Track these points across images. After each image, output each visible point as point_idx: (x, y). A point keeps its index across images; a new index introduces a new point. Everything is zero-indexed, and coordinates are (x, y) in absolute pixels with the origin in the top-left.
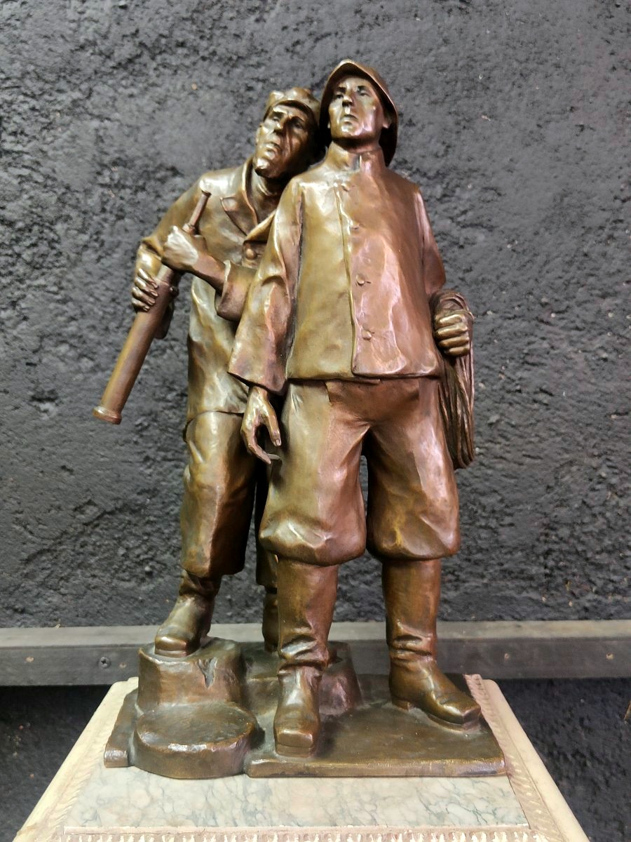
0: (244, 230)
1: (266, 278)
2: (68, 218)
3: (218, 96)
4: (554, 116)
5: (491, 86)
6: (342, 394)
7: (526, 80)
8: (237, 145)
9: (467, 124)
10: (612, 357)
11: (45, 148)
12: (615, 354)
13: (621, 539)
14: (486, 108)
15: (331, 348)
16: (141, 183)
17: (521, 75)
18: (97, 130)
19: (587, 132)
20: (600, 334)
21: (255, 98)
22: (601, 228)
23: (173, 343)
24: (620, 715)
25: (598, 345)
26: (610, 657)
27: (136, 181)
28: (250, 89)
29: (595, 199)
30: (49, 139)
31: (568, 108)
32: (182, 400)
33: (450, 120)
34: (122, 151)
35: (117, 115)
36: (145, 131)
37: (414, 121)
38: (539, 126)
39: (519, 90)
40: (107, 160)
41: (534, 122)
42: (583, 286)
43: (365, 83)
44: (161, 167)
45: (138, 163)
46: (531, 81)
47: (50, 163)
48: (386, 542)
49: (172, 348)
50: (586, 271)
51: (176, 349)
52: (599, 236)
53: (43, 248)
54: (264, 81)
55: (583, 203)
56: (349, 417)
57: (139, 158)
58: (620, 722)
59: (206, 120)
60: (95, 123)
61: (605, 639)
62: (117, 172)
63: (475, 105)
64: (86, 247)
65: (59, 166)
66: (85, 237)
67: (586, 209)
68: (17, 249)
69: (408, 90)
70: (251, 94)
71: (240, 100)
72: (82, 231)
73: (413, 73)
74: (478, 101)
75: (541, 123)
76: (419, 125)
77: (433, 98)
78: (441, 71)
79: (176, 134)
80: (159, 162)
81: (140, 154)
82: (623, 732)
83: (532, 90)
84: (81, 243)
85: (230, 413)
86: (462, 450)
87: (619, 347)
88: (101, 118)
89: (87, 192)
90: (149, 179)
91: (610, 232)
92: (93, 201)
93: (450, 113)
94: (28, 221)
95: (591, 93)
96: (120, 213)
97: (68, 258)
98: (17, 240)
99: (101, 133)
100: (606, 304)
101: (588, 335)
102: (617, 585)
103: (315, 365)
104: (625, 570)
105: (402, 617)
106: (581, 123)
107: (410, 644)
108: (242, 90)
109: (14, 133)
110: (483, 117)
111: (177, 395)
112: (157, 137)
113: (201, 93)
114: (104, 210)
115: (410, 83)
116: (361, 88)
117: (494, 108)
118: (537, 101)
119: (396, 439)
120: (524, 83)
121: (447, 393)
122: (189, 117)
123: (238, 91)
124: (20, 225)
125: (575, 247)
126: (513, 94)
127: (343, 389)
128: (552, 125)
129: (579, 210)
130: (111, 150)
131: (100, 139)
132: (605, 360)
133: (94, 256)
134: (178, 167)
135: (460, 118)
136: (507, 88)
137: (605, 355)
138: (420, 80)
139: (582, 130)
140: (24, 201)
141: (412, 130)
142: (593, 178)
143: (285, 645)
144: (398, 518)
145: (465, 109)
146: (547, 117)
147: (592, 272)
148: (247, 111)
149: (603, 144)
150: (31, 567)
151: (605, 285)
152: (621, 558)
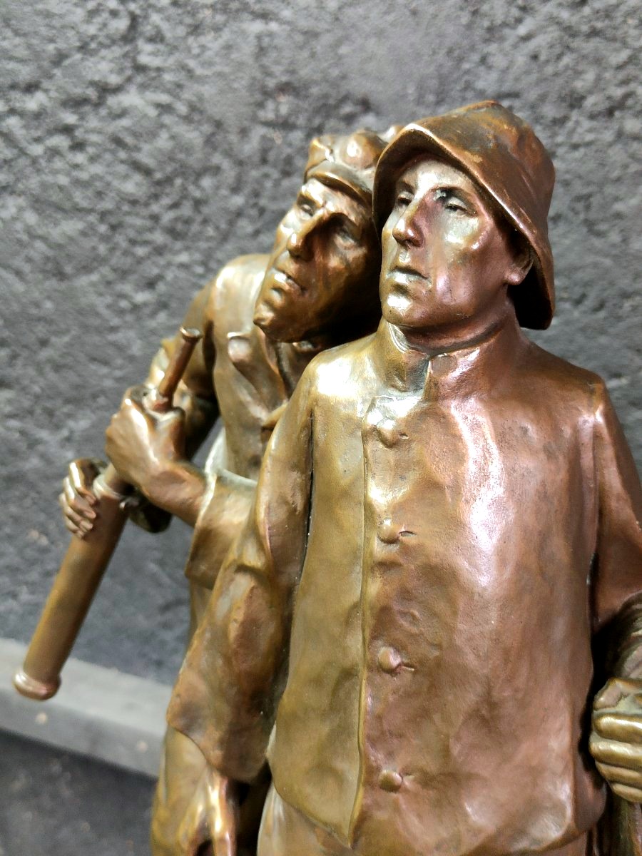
1: (240, 562)
2: (217, 170)
8: (466, 66)
11: (192, 64)
16: (317, 122)
18: (259, 37)
27: (309, 120)
30: (196, 51)
34: (293, 72)
35: (287, 13)
36: (326, 39)
40: (271, 83)
44: (345, 99)
45: (315, 90)
47: (196, 87)
53: (186, 210)
57: (316, 83)
59: (418, 24)
60: (257, 27)
62: (285, 104)
64: (239, 214)
65: (207, 90)
66: (238, 200)
68: (155, 208)
72: (235, 190)
79: (372, 44)
80: (343, 92)
81: (317, 77)
84: (233, 209)
88: (265, 16)
89: (244, 132)
90: (328, 116)
92: (250, 147)
94: (169, 169)
96: (287, 168)
97: (217, 228)
98: (156, 197)
99: (266, 41)
109: (151, 40)
112: (343, 50)
114: (264, 161)
116: (450, 192)
122: (392, 17)
124: (158, 176)
130: (277, 69)
131: (261, 51)
133: (250, 229)
134: (371, 98)
140: (163, 142)
150: (169, 616)
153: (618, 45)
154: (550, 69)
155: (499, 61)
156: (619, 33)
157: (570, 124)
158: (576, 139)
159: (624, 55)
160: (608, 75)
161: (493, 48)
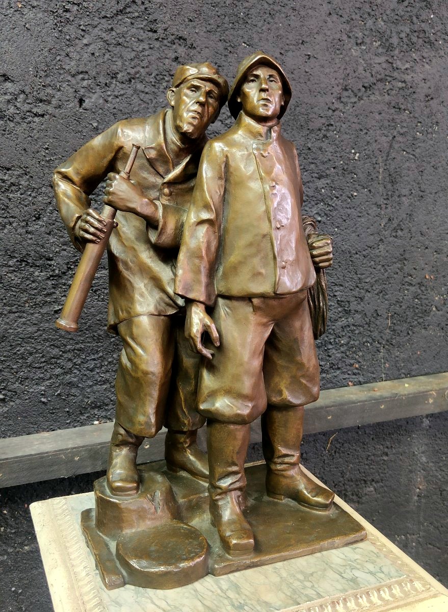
0: (162, 173)
1: (199, 220)
3: (40, 15)
4: (291, 47)
5: (249, 21)
6: (263, 306)
7: (273, 19)
9: (232, 50)
10: (324, 219)
12: (325, 217)
13: (326, 339)
14: (246, 39)
15: (257, 275)
17: (270, 14)
19: (312, 60)
20: (316, 204)
21: (71, 19)
22: (320, 130)
23: (11, 220)
24: (324, 448)
25: (315, 212)
26: (330, 418)
28: (67, 11)
29: (316, 109)
31: (301, 41)
32: (21, 265)
33: (221, 46)
37: (194, 45)
38: (281, 53)
39: (269, 26)
41: (278, 51)
42: (307, 171)
43: (274, 73)
46: (276, 20)
48: (275, 397)
49: (11, 224)
50: (310, 160)
51: (14, 225)
52: (318, 135)
54: (78, 5)
55: (309, 111)
56: (265, 320)
58: (324, 452)
59: (31, 35)
61: (327, 407)
63: (238, 36)
67: (310, 116)
69: (191, 21)
70: (68, 15)
71: (59, 19)
73: (194, 7)
74: (240, 32)
75: (282, 52)
76: (198, 49)
77: (209, 28)
78: (214, 6)
82: (325, 458)
83: (277, 26)
85: (159, 315)
86: (321, 329)
87: (328, 212)
91: (325, 133)
93: (221, 40)
95: (315, 31)
100: (321, 183)
101: (309, 205)
102: (323, 368)
103: (245, 287)
104: (328, 358)
105: (282, 443)
106: (309, 54)
107: (287, 460)
108: (61, 11)
110: (243, 44)
111: (18, 261)
113: (26, 11)
115: (192, 15)
116: (271, 76)
117: (251, 38)
118: (280, 35)
119: (287, 329)
120: (272, 21)
121: (312, 292)
122: (16, 31)
123: (57, 12)
125: (303, 143)
126: (264, 28)
127: (264, 303)
128: (290, 54)
129: (306, 117)
132: (320, 222)
134: (8, 74)
135: (228, 45)
136: (260, 24)
137: (319, 219)
138: (199, 12)
139: (309, 58)
141: (193, 52)
142: (315, 94)
143: (220, 479)
144: (284, 381)
145: (231, 37)
146: (287, 48)
147: (313, 161)
148: (65, 30)
149: (322, 69)
151: (320, 170)
152: (326, 350)
153: (130, 50)
154: (100, 60)
155: (74, 55)
156: (129, 45)
157: (113, 86)
158: (116, 93)
159: (133, 54)
160: (127, 63)
161: (71, 49)
